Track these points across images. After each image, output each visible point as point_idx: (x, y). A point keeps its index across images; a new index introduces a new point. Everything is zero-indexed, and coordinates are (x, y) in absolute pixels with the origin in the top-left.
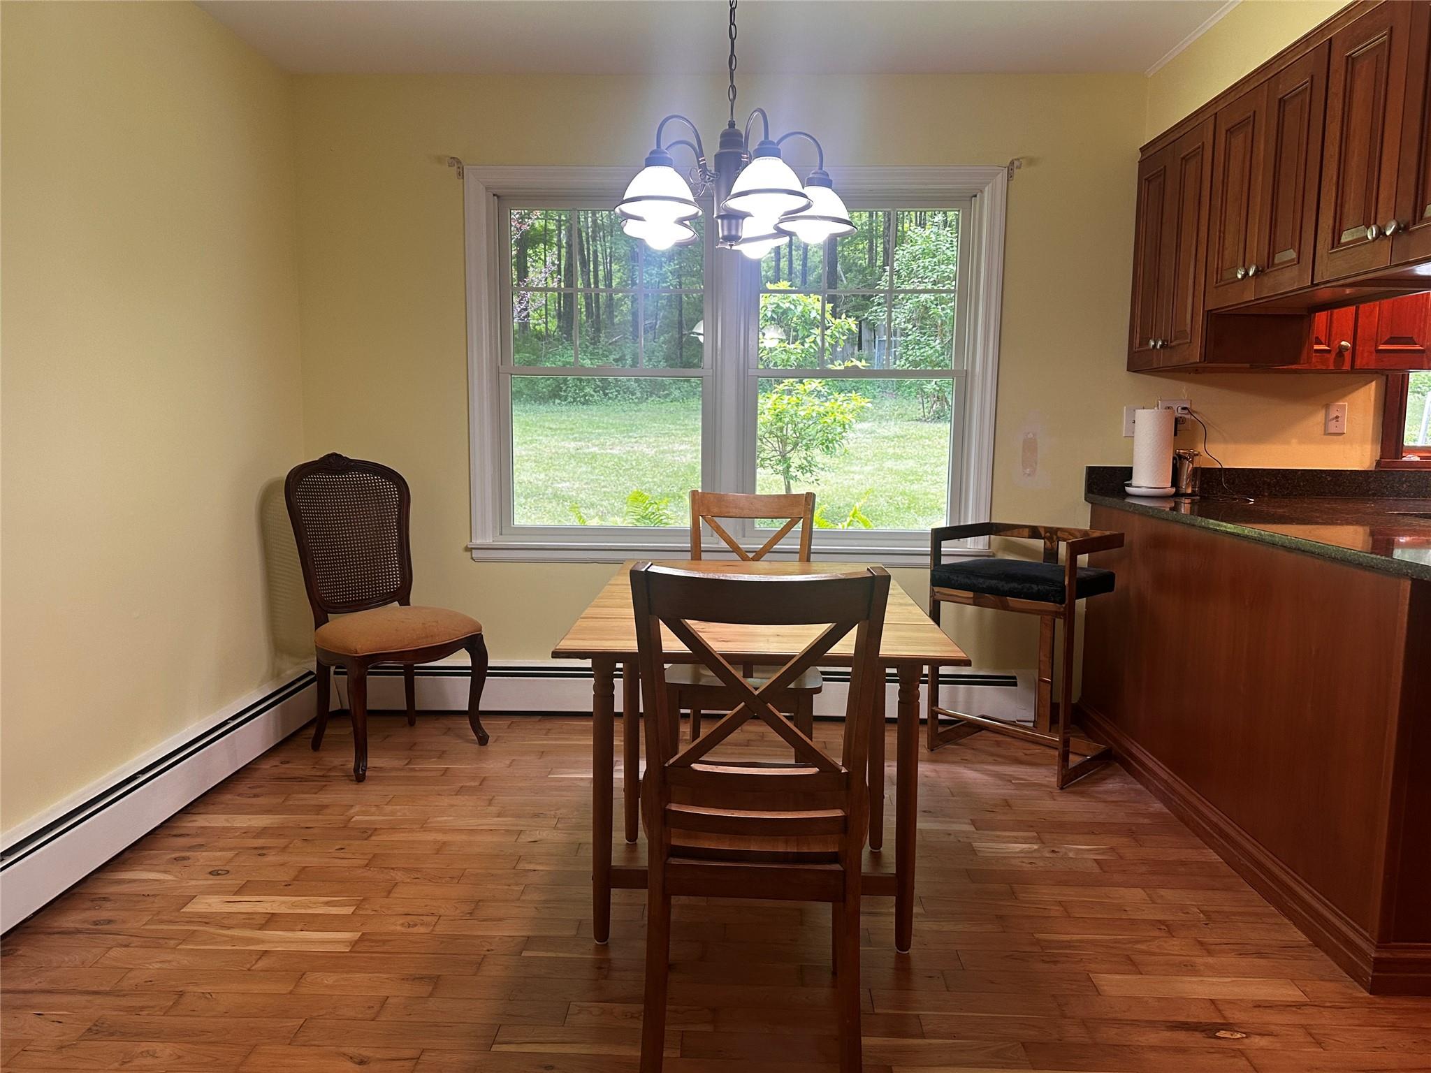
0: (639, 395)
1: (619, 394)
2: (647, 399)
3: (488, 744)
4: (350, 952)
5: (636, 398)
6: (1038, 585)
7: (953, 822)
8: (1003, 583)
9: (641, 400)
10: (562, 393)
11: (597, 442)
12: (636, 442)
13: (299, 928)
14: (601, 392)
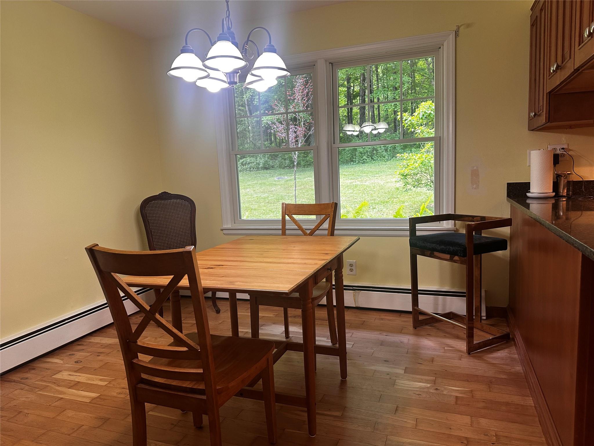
0: (386, 157)
1: (378, 158)
2: (390, 159)
3: (220, 313)
4: (89, 403)
5: (386, 159)
6: (453, 247)
7: (395, 368)
8: (438, 245)
9: (387, 160)
10: (354, 160)
11: (360, 179)
12: (377, 178)
13: (82, 389)
14: (370, 158)
